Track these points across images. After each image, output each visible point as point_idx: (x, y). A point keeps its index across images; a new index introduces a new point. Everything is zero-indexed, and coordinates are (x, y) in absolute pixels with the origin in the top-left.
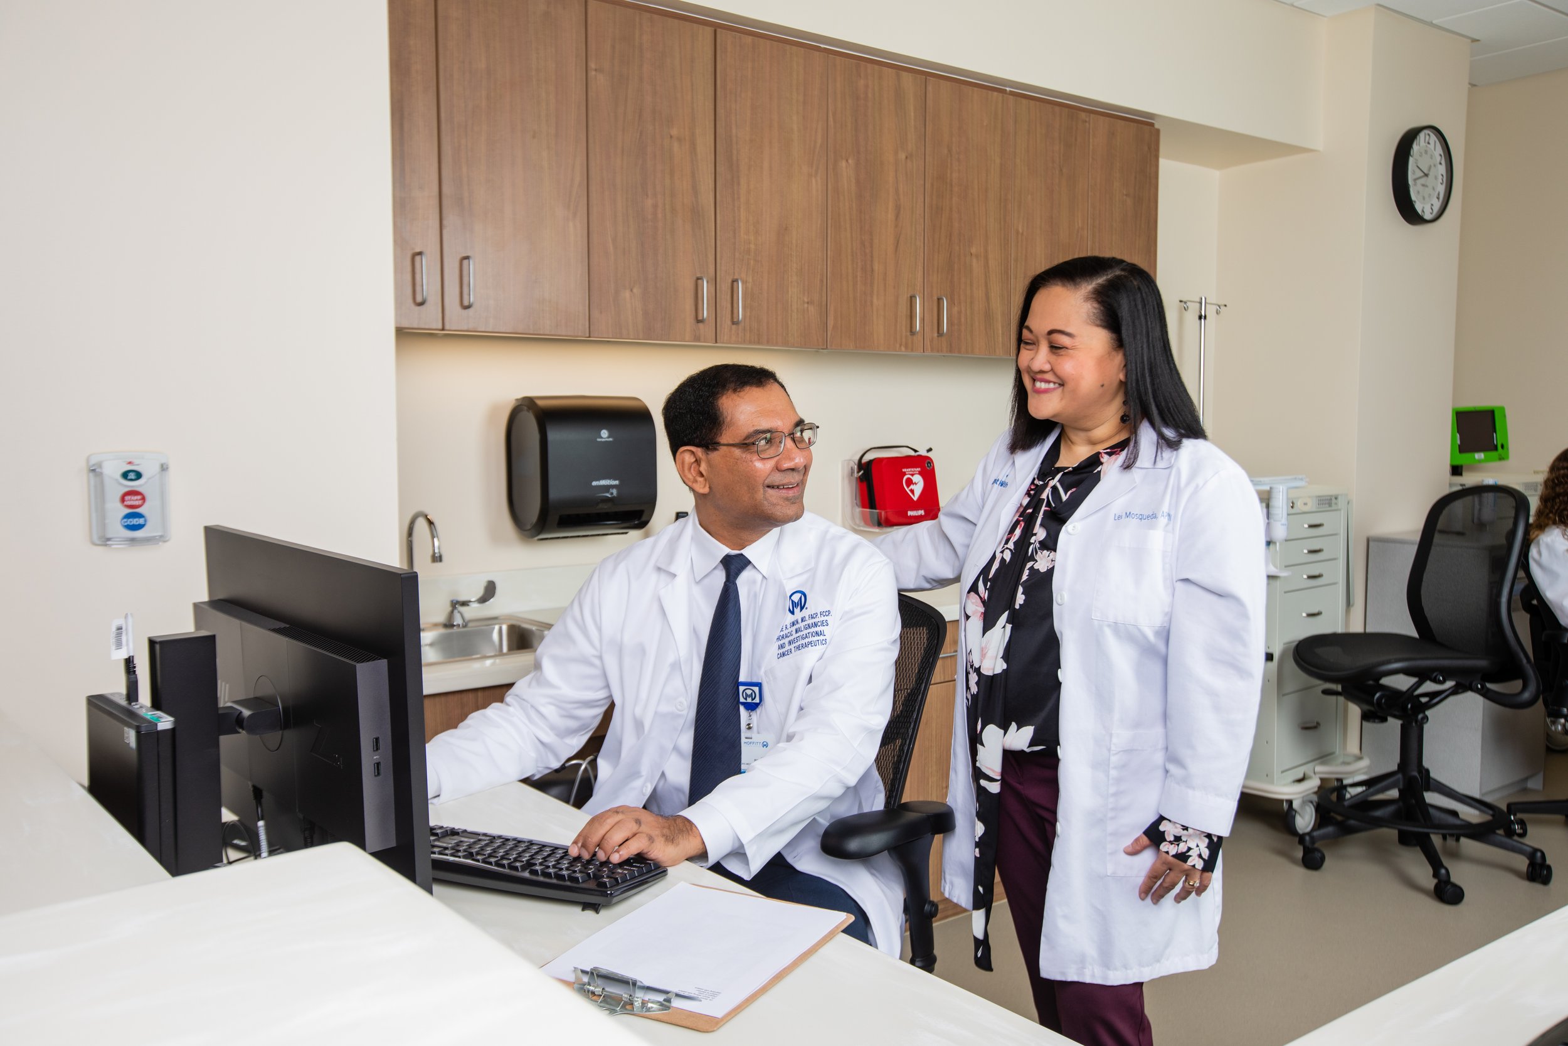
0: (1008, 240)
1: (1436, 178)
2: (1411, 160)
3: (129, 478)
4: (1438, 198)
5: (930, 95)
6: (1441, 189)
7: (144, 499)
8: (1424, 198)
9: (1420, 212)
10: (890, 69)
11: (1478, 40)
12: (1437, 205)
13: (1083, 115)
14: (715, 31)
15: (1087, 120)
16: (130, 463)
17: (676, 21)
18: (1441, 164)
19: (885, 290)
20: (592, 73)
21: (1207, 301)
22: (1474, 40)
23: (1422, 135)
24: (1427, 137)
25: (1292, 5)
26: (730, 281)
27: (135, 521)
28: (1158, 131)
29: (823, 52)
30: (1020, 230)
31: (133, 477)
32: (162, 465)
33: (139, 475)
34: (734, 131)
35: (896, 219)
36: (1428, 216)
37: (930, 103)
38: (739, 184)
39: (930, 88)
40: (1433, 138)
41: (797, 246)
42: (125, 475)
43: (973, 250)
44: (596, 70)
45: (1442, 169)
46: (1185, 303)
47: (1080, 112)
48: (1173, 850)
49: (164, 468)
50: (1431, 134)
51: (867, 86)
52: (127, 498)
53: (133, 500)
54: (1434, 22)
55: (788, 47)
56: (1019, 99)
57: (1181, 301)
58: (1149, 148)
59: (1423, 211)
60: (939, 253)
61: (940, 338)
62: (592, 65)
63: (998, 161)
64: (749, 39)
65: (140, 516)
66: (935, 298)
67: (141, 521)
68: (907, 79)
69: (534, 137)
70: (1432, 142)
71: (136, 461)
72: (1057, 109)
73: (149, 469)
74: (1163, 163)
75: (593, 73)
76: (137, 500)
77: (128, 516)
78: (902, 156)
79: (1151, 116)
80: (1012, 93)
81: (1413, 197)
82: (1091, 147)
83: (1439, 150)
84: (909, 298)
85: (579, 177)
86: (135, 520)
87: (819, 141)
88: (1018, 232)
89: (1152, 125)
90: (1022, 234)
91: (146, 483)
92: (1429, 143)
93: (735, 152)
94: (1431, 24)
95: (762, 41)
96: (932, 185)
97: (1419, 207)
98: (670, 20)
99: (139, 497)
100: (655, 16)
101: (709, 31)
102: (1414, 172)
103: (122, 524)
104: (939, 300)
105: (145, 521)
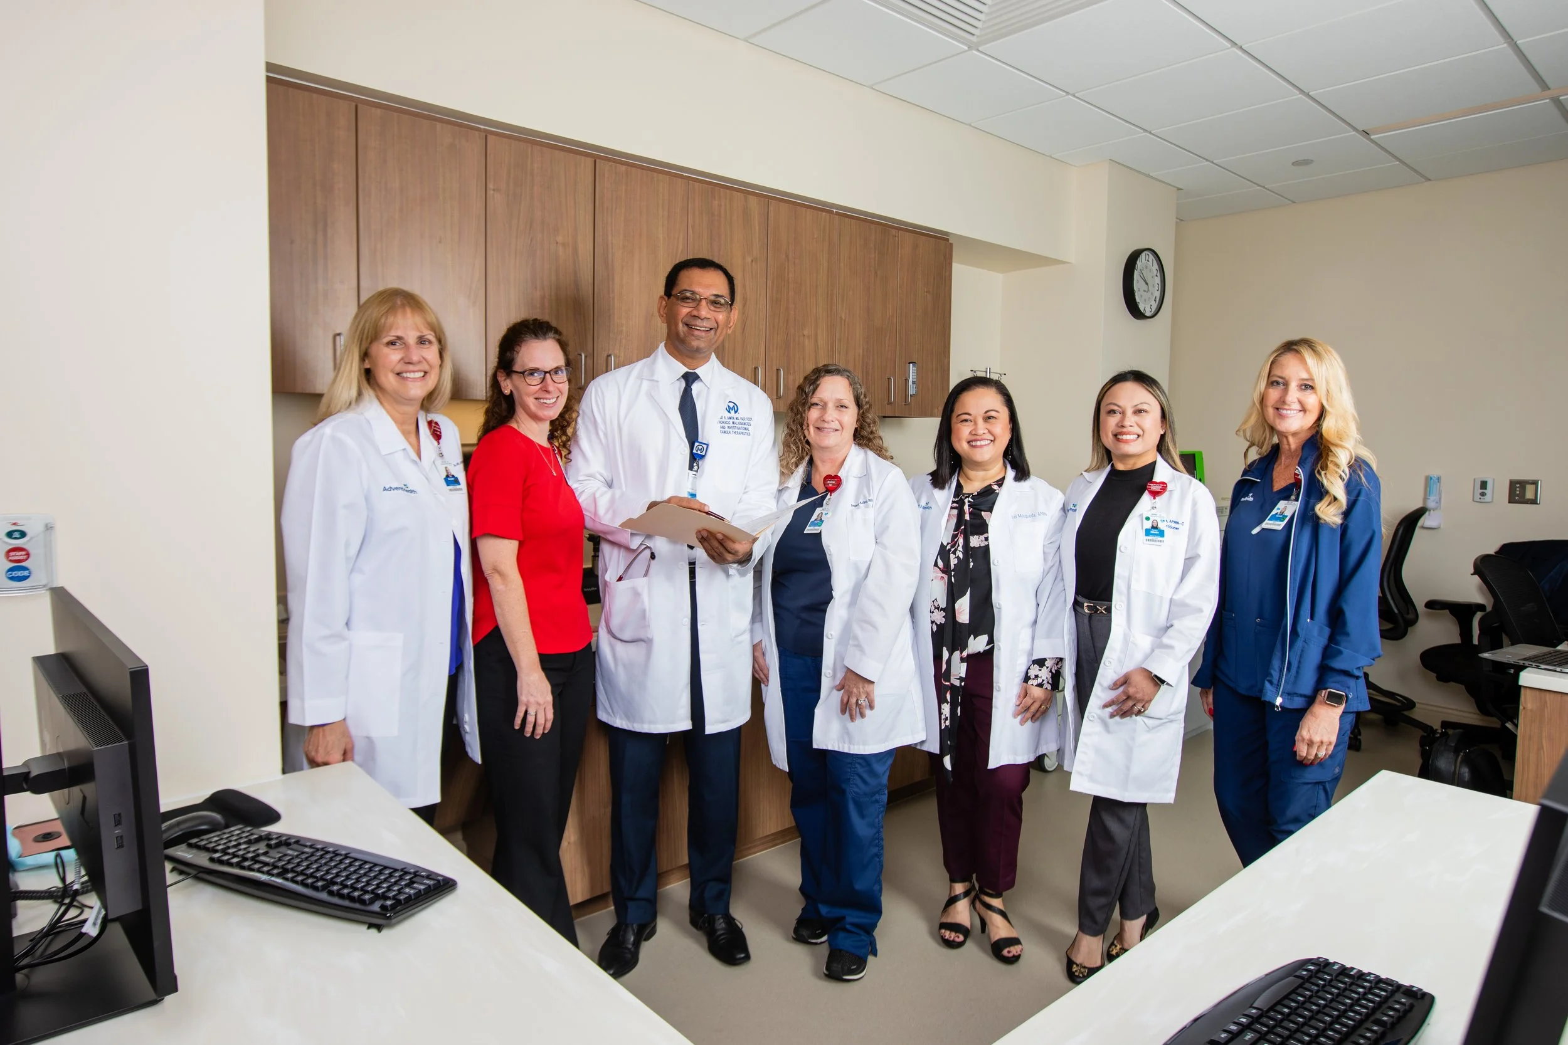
0: (834, 325)
1: (1154, 286)
2: (1136, 272)
3: (14, 537)
4: (1155, 301)
5: (771, 214)
6: (1158, 294)
7: (28, 555)
8: (1145, 300)
9: (1142, 310)
10: (739, 193)
11: (1182, 189)
12: (1154, 308)
13: (893, 232)
14: (595, 161)
15: (897, 235)
16: (14, 524)
17: (562, 153)
18: (1157, 276)
19: (734, 363)
20: (490, 193)
21: (991, 371)
22: (1179, 189)
23: (1143, 254)
24: (1147, 256)
25: (1051, 157)
26: (606, 355)
27: (20, 574)
28: (951, 244)
29: (684, 179)
30: (844, 318)
31: (18, 536)
32: (46, 525)
33: (23, 534)
34: (610, 238)
35: (743, 308)
36: (1148, 314)
37: (771, 218)
38: (613, 280)
39: (771, 208)
40: (1151, 257)
41: (661, 328)
42: (10, 535)
43: (806, 333)
44: (494, 190)
45: (1158, 280)
46: (975, 372)
47: (890, 229)
48: (1035, 682)
49: (49, 528)
50: (1150, 254)
51: (720, 206)
52: (11, 554)
53: (19, 555)
54: (1151, 174)
55: (655, 174)
56: (842, 218)
57: (972, 371)
58: (945, 257)
59: (1145, 310)
60: (778, 334)
61: (778, 400)
62: (491, 186)
63: (826, 264)
64: (623, 168)
65: (25, 569)
66: (775, 369)
67: (26, 573)
68: (753, 202)
69: (440, 242)
70: (1150, 260)
71: (20, 522)
72: (873, 226)
73: (33, 529)
74: (957, 267)
75: (492, 192)
76: (21, 555)
77: (11, 570)
78: (749, 260)
79: (947, 234)
80: (837, 214)
81: (1138, 300)
82: (899, 255)
83: (1156, 266)
84: (753, 369)
85: (479, 273)
86: (20, 572)
87: (681, 247)
88: (841, 318)
89: (947, 240)
90: (845, 320)
91: (28, 541)
92: (1148, 261)
93: (610, 255)
94: (1149, 176)
95: (634, 169)
96: (773, 282)
97: (1141, 307)
98: (557, 152)
99: (24, 553)
100: (544, 149)
101: (590, 161)
102: (1138, 281)
103: (6, 576)
104: (778, 370)
105: (30, 573)
